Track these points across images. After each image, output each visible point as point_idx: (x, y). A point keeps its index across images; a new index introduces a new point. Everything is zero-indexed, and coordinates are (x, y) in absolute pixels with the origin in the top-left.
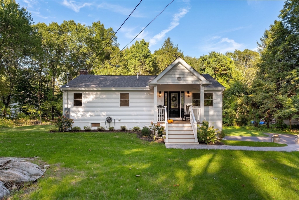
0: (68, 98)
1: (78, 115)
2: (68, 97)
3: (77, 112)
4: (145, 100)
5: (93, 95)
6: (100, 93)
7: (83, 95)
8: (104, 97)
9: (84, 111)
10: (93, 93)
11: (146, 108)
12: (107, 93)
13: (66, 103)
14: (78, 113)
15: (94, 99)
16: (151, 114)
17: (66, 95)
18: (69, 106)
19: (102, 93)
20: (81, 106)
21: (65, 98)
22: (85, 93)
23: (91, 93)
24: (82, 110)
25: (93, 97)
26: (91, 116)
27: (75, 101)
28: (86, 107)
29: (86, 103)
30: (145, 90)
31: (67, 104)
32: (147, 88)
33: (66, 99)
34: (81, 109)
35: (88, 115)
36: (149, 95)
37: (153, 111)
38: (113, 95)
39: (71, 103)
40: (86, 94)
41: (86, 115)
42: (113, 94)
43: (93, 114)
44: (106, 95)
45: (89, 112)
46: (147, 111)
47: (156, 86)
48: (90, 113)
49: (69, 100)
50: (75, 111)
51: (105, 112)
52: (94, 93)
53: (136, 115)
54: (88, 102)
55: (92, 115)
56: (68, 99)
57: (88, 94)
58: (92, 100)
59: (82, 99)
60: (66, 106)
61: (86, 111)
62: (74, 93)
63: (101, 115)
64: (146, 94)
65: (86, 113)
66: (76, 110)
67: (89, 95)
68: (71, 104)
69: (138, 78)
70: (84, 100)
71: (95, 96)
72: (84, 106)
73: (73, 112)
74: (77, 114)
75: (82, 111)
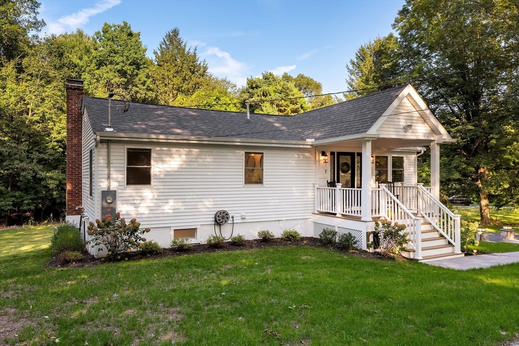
0: (111, 162)
1: (139, 209)
2: (112, 158)
3: (135, 202)
4: (295, 171)
5: (180, 155)
6: (198, 150)
7: (153, 155)
8: (208, 160)
9: (156, 197)
10: (181, 150)
11: (298, 188)
12: (215, 151)
13: (106, 176)
14: (141, 205)
15: (184, 166)
16: (307, 200)
17: (105, 154)
18: (114, 186)
19: (202, 150)
20: (148, 186)
21: (102, 161)
22: (158, 148)
23: (174, 150)
24: (152, 194)
25: (178, 159)
26: (176, 211)
27: (129, 171)
28: (162, 187)
29: (162, 176)
30: (302, 146)
31: (109, 178)
32: (306, 143)
33: (106, 165)
34: (147, 192)
35: (168, 207)
36: (303, 158)
37: (309, 194)
38: (229, 157)
39: (121, 176)
40: (160, 153)
41: (163, 208)
42: (229, 154)
43: (179, 205)
44: (211, 157)
45: (170, 201)
46: (299, 194)
47: (369, 141)
48: (171, 203)
49: (112, 169)
50: (130, 198)
51: (211, 200)
52: (183, 151)
53: (277, 204)
54: (168, 174)
55: (177, 207)
56: (111, 165)
57: (166, 152)
58: (176, 169)
59: (150, 164)
60: (104, 185)
61: (163, 198)
62: (128, 149)
63: (200, 205)
64: (296, 156)
65: (161, 204)
66: (134, 194)
67: (170, 155)
68: (120, 180)
69: (249, 118)
70: (156, 168)
71: (185, 159)
72: (155, 184)
73: (126, 201)
74: (136, 206)
75: (151, 197)
